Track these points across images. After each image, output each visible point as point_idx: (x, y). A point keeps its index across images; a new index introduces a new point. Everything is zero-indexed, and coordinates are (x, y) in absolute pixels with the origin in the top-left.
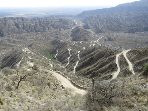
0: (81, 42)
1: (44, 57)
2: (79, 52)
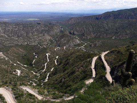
0: (64, 48)
1: (19, 63)
2: (57, 57)
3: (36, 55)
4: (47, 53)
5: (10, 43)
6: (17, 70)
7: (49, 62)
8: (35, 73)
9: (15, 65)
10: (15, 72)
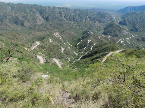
1: (68, 43)
2: (95, 44)
3: (82, 39)
4: (90, 39)
5: (66, 26)
6: (62, 48)
7: (88, 47)
8: (75, 53)
9: (64, 43)
10: (60, 49)
